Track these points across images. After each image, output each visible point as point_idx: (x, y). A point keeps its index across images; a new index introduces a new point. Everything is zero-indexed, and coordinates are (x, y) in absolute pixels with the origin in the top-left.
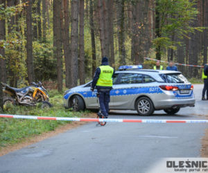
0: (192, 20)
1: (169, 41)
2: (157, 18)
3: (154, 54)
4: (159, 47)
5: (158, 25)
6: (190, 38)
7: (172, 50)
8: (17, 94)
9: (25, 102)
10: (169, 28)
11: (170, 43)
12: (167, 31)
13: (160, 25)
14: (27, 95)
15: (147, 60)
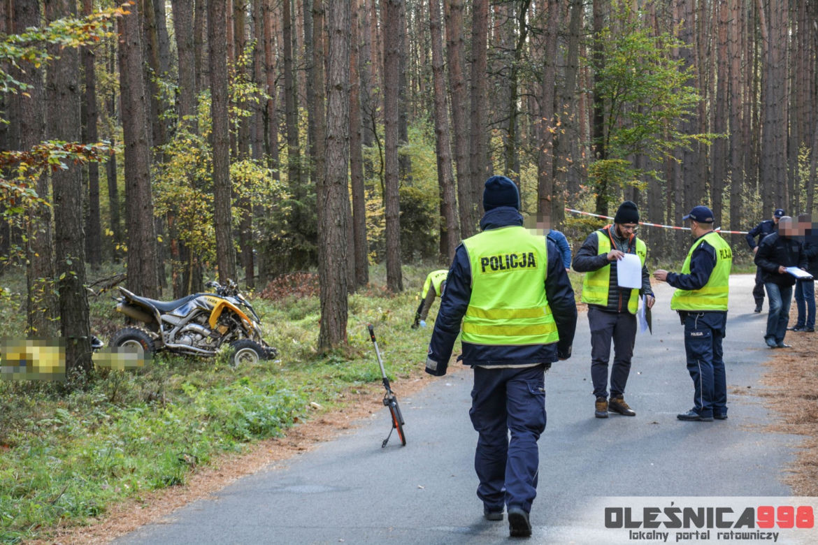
0: (684, 116)
1: (627, 167)
2: (598, 111)
3: (592, 202)
4: (604, 183)
5: (601, 128)
6: (680, 162)
7: (636, 190)
8: (161, 317)
9: (185, 342)
10: (628, 136)
11: (631, 172)
12: (622, 143)
13: (606, 129)
14: (194, 321)
15: (575, 215)
